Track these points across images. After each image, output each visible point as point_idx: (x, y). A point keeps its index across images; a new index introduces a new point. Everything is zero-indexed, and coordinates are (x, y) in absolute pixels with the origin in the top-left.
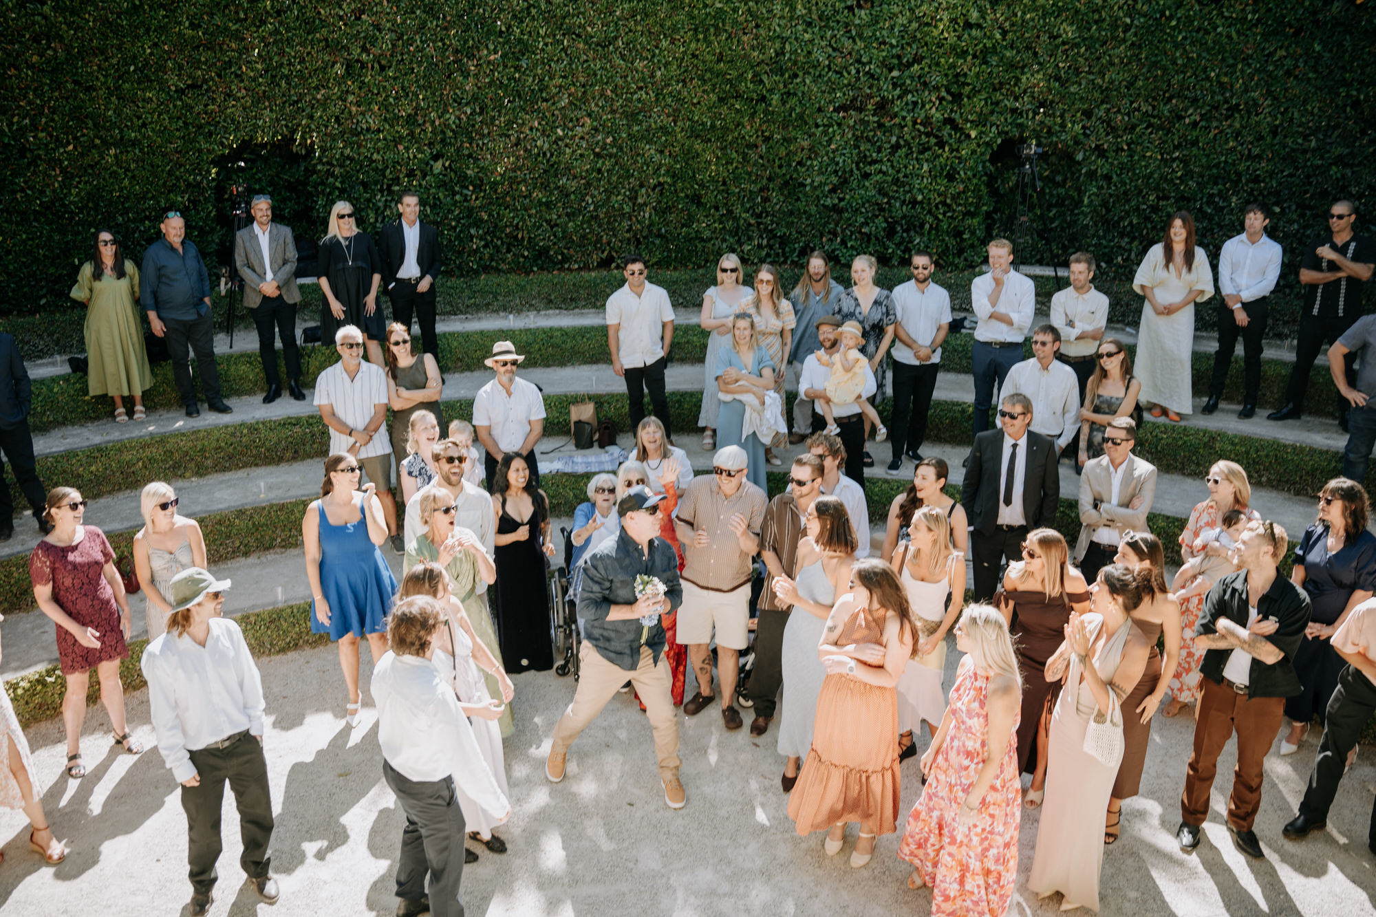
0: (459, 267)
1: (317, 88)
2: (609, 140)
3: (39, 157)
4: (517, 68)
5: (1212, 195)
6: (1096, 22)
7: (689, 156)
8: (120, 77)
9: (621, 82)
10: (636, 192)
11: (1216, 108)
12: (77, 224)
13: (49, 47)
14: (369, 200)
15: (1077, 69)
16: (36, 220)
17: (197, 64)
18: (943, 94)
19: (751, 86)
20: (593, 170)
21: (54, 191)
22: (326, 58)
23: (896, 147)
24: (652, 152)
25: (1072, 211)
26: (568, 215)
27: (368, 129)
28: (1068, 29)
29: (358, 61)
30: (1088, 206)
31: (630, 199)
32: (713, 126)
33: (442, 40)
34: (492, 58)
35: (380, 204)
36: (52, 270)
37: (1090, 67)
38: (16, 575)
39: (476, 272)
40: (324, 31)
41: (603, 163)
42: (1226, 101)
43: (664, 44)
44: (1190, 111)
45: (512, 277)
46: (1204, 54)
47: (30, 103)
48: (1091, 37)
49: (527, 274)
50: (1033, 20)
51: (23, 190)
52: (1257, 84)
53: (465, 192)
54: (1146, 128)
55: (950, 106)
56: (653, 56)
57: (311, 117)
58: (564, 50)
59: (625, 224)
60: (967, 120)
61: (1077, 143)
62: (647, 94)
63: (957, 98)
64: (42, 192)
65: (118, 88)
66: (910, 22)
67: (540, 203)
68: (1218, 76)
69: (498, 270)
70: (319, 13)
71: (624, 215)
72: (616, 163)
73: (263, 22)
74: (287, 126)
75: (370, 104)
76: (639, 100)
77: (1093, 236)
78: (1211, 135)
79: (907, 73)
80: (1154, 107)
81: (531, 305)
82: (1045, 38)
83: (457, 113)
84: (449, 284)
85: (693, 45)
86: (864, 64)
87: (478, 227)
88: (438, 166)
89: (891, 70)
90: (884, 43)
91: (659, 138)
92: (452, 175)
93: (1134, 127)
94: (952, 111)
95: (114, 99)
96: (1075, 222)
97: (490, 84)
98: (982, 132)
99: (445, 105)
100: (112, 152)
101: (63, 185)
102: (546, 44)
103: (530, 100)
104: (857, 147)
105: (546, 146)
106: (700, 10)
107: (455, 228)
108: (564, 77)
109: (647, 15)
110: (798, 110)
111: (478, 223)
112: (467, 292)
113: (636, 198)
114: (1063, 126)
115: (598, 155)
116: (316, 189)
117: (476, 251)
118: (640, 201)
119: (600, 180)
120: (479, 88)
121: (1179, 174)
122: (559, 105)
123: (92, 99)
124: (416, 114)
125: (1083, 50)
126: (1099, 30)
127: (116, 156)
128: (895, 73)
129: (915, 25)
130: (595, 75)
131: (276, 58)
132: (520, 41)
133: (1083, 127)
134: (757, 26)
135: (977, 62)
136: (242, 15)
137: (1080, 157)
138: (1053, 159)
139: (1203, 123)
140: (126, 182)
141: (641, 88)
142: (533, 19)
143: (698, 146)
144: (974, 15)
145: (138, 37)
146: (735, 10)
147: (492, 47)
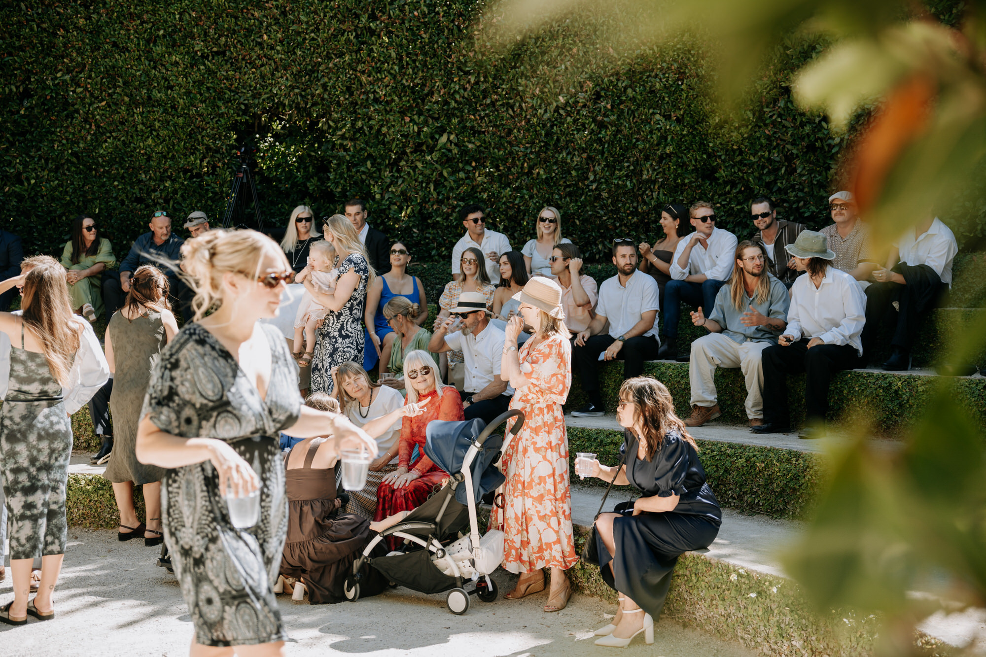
10: (641, 166)
17: (220, 30)
27: (377, 100)
53: (468, 168)
62: (651, 48)
64: (75, 142)
65: (149, 51)
72: (618, 132)
92: (457, 151)
100: (140, 110)
103: (531, 65)
105: (547, 115)
113: (641, 174)
118: (645, 177)
130: (597, 31)
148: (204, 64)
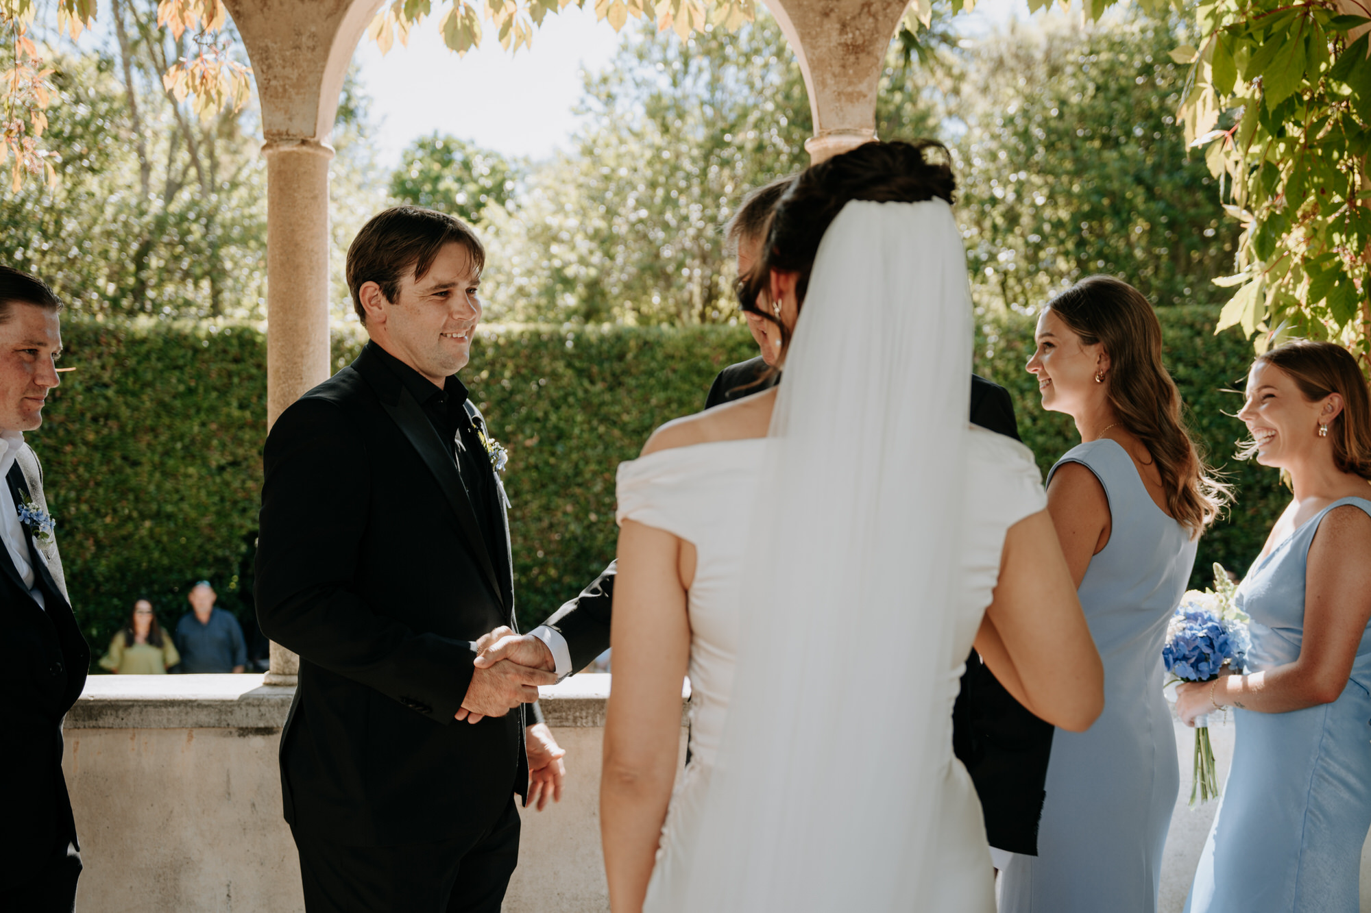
4: (553, 454)
8: (166, 454)
13: (105, 425)
17: (239, 442)
21: (86, 562)
34: (528, 442)
47: (79, 477)
58: (600, 437)
65: (162, 464)
67: (570, 588)
95: (157, 475)
97: (525, 468)
100: (148, 524)
101: (96, 556)
102: (582, 431)
103: (564, 485)
105: (579, 530)
108: (599, 462)
120: (514, 472)
122: (593, 490)
123: (136, 474)
127: (151, 530)
132: (557, 427)
142: (570, 405)
145: (187, 417)
147: (528, 431)
148: (221, 475)
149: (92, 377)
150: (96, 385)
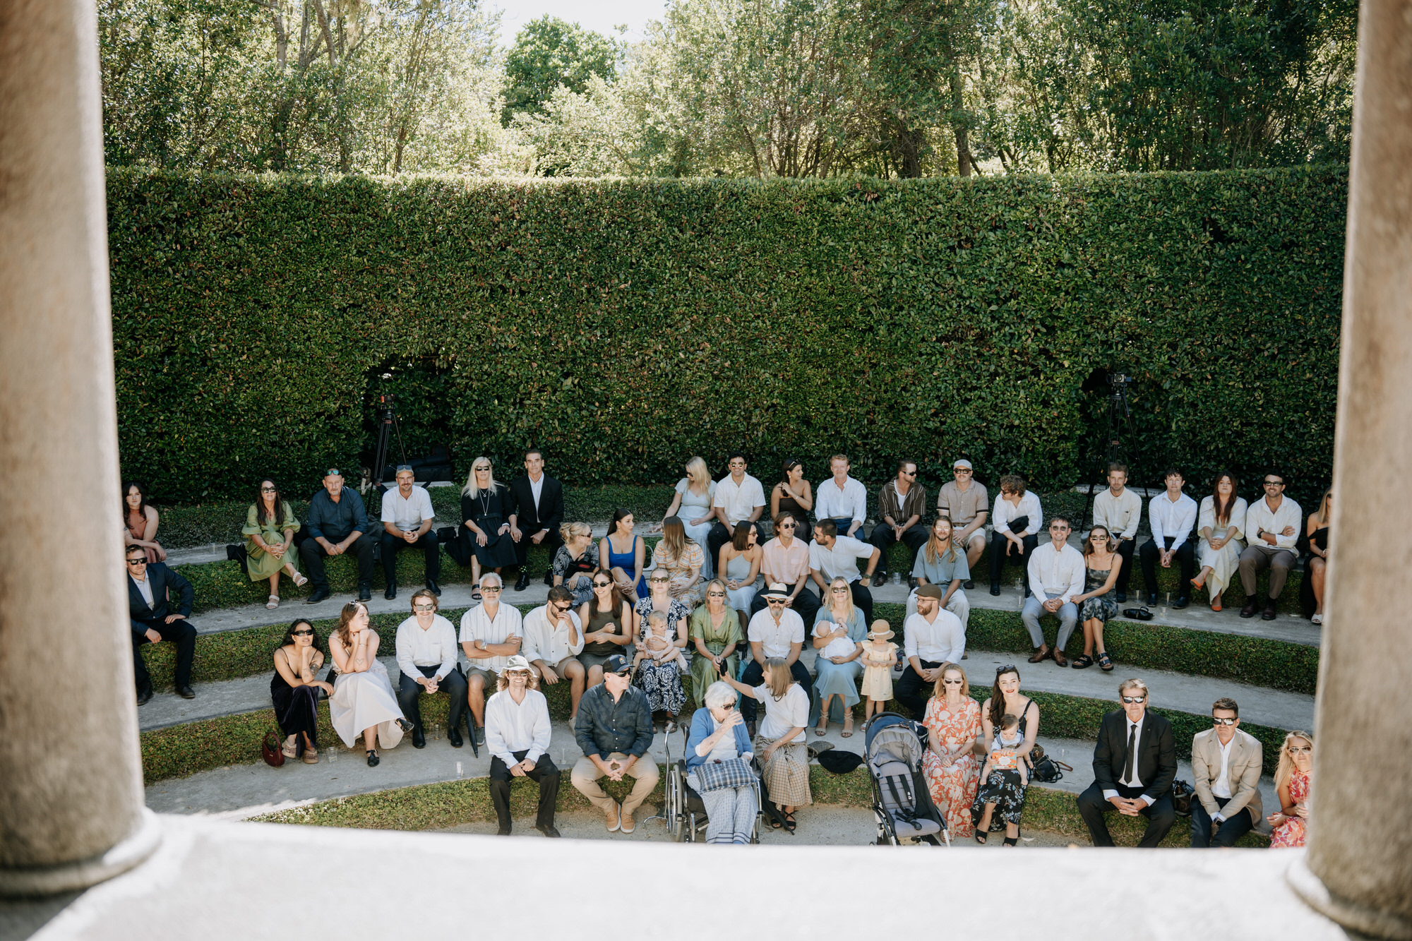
0: (582, 478)
1: (463, 310)
2: (727, 364)
3: (217, 365)
4: (645, 297)
5: (1292, 422)
6: (1178, 264)
7: (801, 380)
8: (293, 297)
9: (739, 311)
10: (751, 412)
11: (1292, 342)
12: (242, 425)
13: (239, 272)
14: (502, 413)
15: (1162, 305)
16: (208, 420)
17: (359, 286)
18: (1039, 327)
19: (860, 317)
20: (711, 391)
21: (226, 395)
22: (473, 283)
23: (996, 374)
24: (767, 375)
25: (1161, 435)
26: (686, 432)
27: (506, 348)
28: (1152, 269)
29: (501, 287)
30: (1175, 432)
31: (745, 419)
32: (824, 353)
33: (578, 269)
34: (622, 286)
35: (513, 417)
36: (216, 465)
37: (1174, 303)
38: (177, 742)
39: (598, 483)
40: (473, 260)
41: (721, 385)
42: (1302, 337)
43: (781, 277)
44: (1269, 345)
45: (631, 488)
46: (1279, 294)
47: (216, 319)
48: (1174, 277)
49: (645, 486)
50: (1120, 261)
51: (200, 394)
52: (1328, 322)
53: (592, 407)
54: (1228, 360)
55: (1045, 338)
56: (770, 288)
57: (455, 335)
58: (689, 281)
59: (740, 442)
60: (1061, 351)
61: (1164, 373)
62: (764, 322)
63: (1051, 330)
64: (216, 396)
65: (290, 306)
66: (1007, 261)
67: (661, 420)
68: (1292, 314)
69: (618, 481)
70: (470, 244)
71: (738, 433)
72: (733, 386)
73: (420, 251)
74: (433, 343)
75: (510, 324)
76: (756, 328)
77: (1182, 460)
78: (1289, 367)
79: (1004, 307)
80: (1234, 341)
81: (648, 516)
82: (1131, 277)
83: (588, 335)
84: (572, 492)
85: (807, 279)
86: (964, 299)
87: (602, 441)
88: (568, 382)
89: (989, 305)
90: (983, 280)
91: (774, 363)
92: (581, 392)
93: (1216, 359)
94: (1046, 342)
95: (286, 316)
96: (1164, 446)
97: (620, 310)
98: (1075, 362)
99: (578, 328)
100: (279, 362)
101: (235, 391)
102: (672, 276)
103: (656, 325)
104: (957, 374)
105: (669, 368)
106: (814, 248)
107: (580, 441)
108: (688, 305)
109: (765, 252)
110: (903, 340)
111: (601, 437)
112: (588, 501)
113: (750, 418)
114: (1150, 357)
115: (716, 378)
116: (454, 400)
117: (598, 463)
118: (754, 421)
119: (717, 400)
120: (609, 313)
121: (1261, 402)
122: (682, 331)
123: (267, 316)
124: (550, 335)
125: (1167, 288)
126: (1181, 270)
127: (281, 365)
128: (994, 307)
129: (1011, 264)
130: (716, 304)
131: (429, 283)
132: (648, 272)
133: (1170, 358)
134: (866, 263)
135: (1069, 298)
136: (402, 245)
137: (1167, 386)
138: (1142, 387)
139: (1281, 356)
140: (288, 389)
141: (758, 317)
142: (662, 252)
143: (810, 371)
144: (1066, 256)
145: (312, 263)
146: (846, 248)
147: (622, 277)
148: (343, 317)
149: (225, 228)
150: (229, 234)
